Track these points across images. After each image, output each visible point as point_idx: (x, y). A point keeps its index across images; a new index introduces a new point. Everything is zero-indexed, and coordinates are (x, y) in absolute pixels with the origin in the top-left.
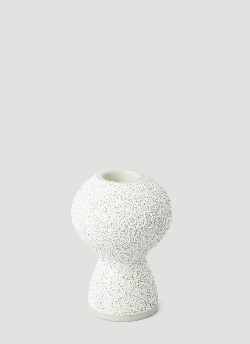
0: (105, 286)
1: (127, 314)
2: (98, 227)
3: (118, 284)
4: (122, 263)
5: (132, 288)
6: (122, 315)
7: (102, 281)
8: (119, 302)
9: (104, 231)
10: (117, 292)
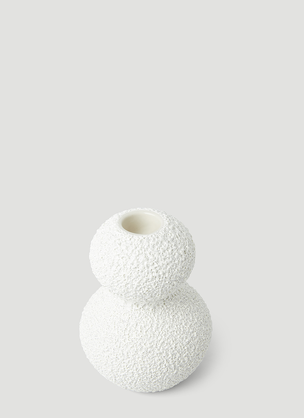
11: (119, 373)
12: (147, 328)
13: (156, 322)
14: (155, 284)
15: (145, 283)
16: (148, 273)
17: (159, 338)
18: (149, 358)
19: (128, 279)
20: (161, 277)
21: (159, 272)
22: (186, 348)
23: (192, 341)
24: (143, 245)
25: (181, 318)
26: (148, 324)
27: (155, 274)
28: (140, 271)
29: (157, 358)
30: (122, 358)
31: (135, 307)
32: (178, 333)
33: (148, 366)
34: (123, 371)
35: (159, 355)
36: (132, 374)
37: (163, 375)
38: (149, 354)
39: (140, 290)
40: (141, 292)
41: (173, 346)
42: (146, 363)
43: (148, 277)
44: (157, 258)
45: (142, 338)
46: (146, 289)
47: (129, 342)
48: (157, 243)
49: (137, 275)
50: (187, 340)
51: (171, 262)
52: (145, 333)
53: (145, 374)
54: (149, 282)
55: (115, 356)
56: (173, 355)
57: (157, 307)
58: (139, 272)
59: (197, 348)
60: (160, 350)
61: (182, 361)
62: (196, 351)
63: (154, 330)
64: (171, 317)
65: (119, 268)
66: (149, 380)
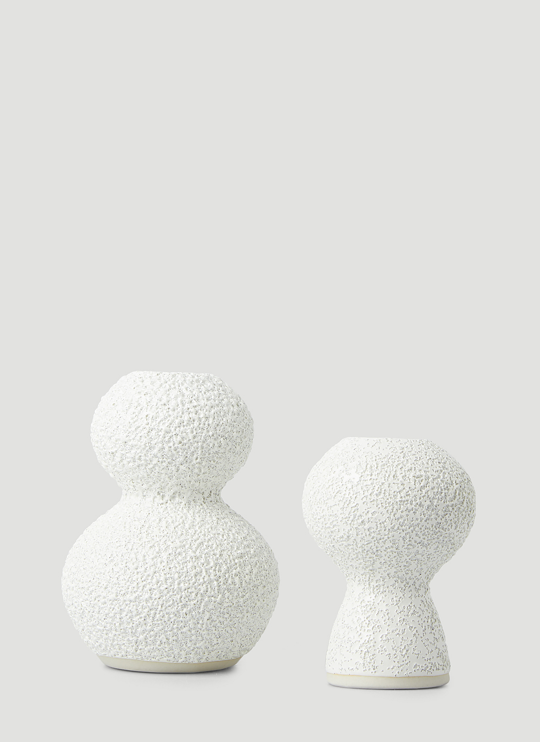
0: (378, 626)
1: (419, 673)
2: (382, 503)
3: (401, 619)
4: (404, 583)
5: (424, 627)
6: (410, 675)
7: (368, 619)
8: (405, 651)
9: (395, 510)
10: (401, 633)
11: (128, 596)
12: (177, 523)
13: (190, 518)
14: (192, 432)
15: (178, 428)
16: (183, 413)
17: (194, 538)
18: (179, 563)
19: (152, 422)
20: (202, 422)
21: (199, 414)
22: (236, 561)
23: (246, 557)
24: (176, 380)
25: (229, 524)
26: (178, 520)
27: (193, 415)
28: (171, 408)
29: (190, 565)
30: (136, 565)
31: (158, 500)
32: (225, 537)
33: (176, 576)
34: (135, 589)
35: (194, 560)
36: (149, 592)
37: (200, 598)
38: (178, 557)
39: (169, 442)
40: (171, 444)
41: (218, 552)
42: (174, 570)
43: (183, 418)
44: (196, 395)
45: (168, 535)
46: (179, 438)
47: (147, 540)
48: (198, 381)
49: (167, 414)
50: (239, 551)
51: (217, 405)
52: (172, 529)
53: (171, 593)
54: (184, 426)
55: (124, 565)
56: (216, 565)
57: (192, 503)
58: (170, 410)
59: (255, 571)
60: (196, 553)
61: (230, 581)
62: (253, 576)
63: (187, 526)
64: (215, 518)
65: (139, 408)
66: (176, 607)
